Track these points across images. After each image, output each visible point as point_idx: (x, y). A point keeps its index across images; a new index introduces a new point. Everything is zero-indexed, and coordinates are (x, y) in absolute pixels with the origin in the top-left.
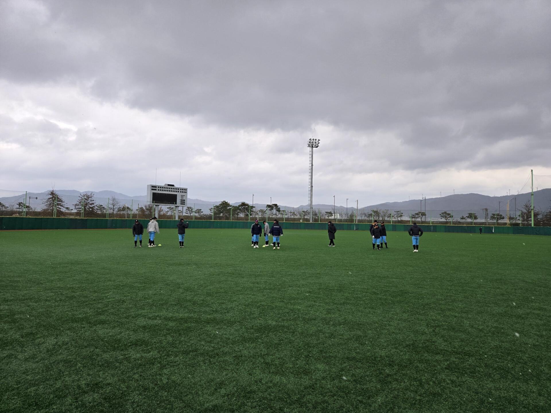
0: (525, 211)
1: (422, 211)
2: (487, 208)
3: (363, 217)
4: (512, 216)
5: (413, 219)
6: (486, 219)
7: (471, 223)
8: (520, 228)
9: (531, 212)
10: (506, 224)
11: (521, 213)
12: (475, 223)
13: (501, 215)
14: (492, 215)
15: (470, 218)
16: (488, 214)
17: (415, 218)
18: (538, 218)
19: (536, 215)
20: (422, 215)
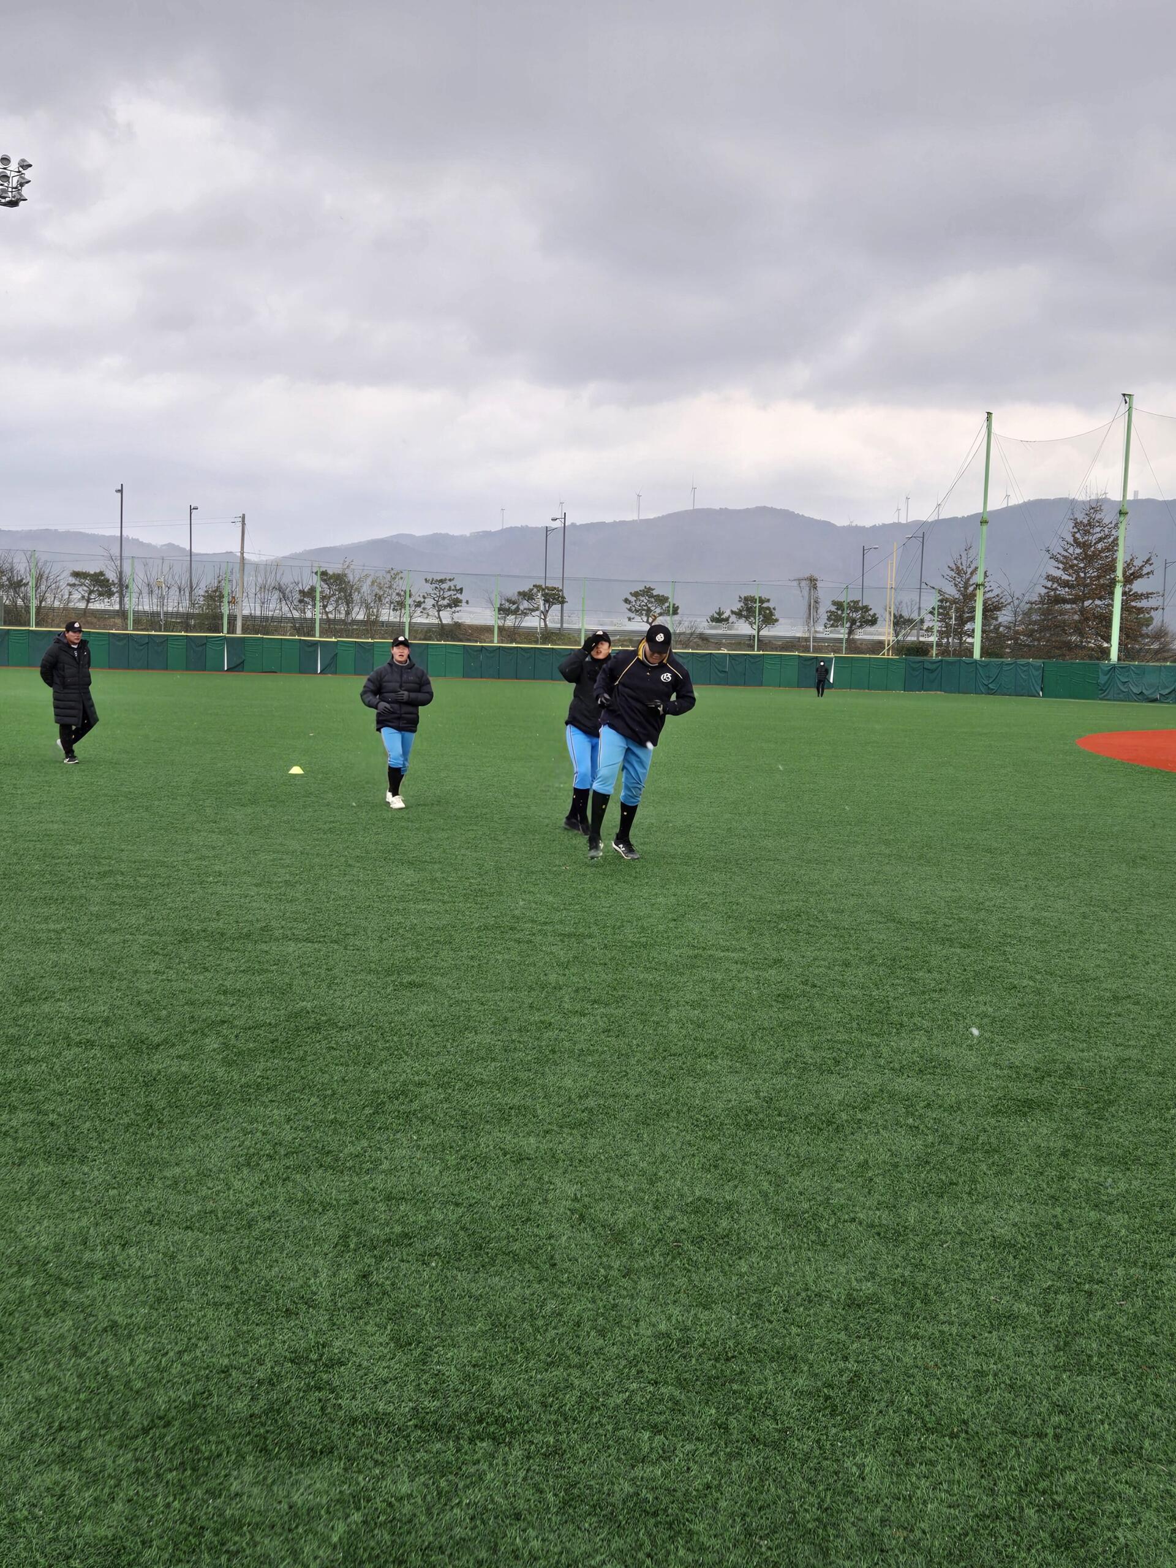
0: (952, 591)
1: (550, 584)
2: (816, 576)
3: (272, 606)
4: (906, 615)
5: (510, 621)
6: (808, 624)
7: (748, 642)
8: (934, 666)
9: (973, 596)
10: (878, 646)
11: (941, 601)
12: (763, 643)
13: (866, 609)
14: (833, 608)
15: (747, 618)
16: (816, 602)
17: (515, 612)
18: (1000, 625)
19: (990, 610)
20: (546, 601)
